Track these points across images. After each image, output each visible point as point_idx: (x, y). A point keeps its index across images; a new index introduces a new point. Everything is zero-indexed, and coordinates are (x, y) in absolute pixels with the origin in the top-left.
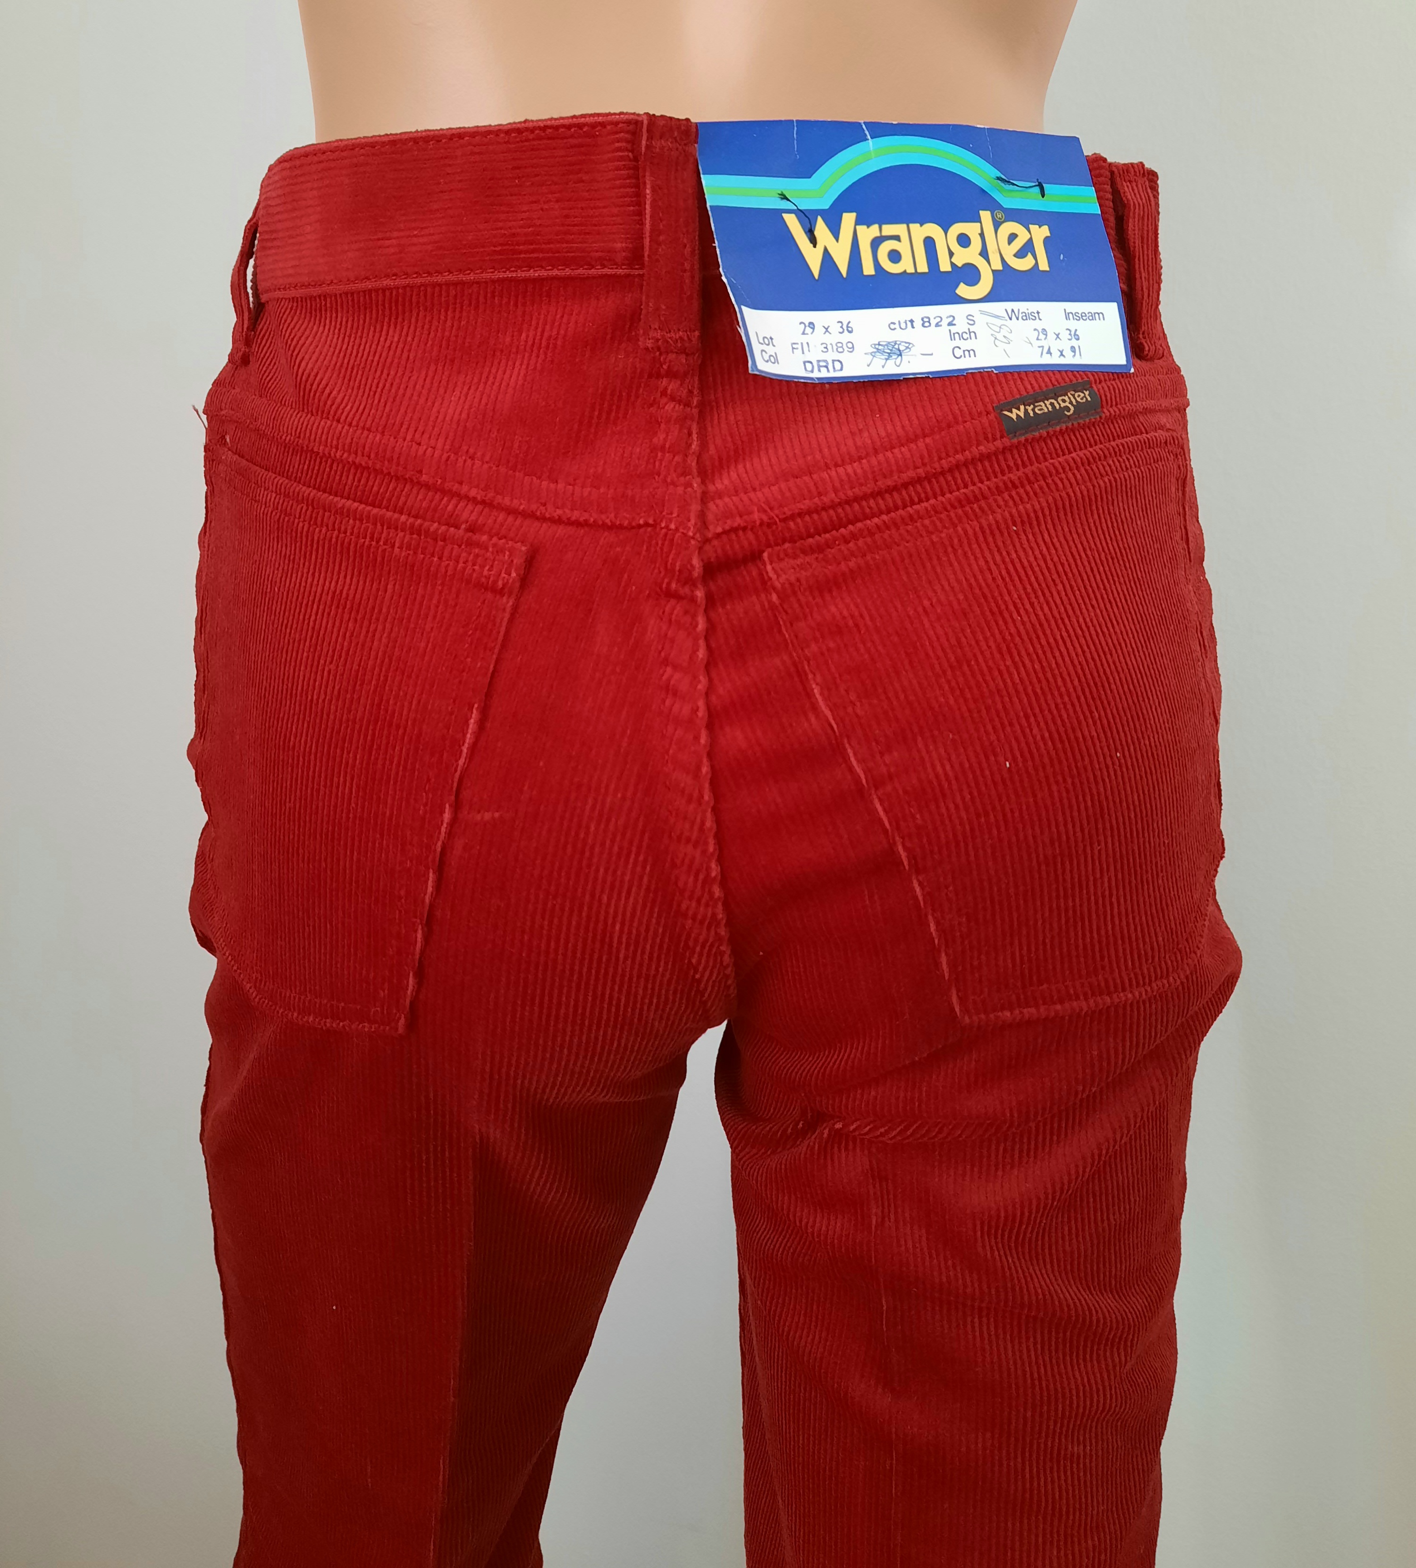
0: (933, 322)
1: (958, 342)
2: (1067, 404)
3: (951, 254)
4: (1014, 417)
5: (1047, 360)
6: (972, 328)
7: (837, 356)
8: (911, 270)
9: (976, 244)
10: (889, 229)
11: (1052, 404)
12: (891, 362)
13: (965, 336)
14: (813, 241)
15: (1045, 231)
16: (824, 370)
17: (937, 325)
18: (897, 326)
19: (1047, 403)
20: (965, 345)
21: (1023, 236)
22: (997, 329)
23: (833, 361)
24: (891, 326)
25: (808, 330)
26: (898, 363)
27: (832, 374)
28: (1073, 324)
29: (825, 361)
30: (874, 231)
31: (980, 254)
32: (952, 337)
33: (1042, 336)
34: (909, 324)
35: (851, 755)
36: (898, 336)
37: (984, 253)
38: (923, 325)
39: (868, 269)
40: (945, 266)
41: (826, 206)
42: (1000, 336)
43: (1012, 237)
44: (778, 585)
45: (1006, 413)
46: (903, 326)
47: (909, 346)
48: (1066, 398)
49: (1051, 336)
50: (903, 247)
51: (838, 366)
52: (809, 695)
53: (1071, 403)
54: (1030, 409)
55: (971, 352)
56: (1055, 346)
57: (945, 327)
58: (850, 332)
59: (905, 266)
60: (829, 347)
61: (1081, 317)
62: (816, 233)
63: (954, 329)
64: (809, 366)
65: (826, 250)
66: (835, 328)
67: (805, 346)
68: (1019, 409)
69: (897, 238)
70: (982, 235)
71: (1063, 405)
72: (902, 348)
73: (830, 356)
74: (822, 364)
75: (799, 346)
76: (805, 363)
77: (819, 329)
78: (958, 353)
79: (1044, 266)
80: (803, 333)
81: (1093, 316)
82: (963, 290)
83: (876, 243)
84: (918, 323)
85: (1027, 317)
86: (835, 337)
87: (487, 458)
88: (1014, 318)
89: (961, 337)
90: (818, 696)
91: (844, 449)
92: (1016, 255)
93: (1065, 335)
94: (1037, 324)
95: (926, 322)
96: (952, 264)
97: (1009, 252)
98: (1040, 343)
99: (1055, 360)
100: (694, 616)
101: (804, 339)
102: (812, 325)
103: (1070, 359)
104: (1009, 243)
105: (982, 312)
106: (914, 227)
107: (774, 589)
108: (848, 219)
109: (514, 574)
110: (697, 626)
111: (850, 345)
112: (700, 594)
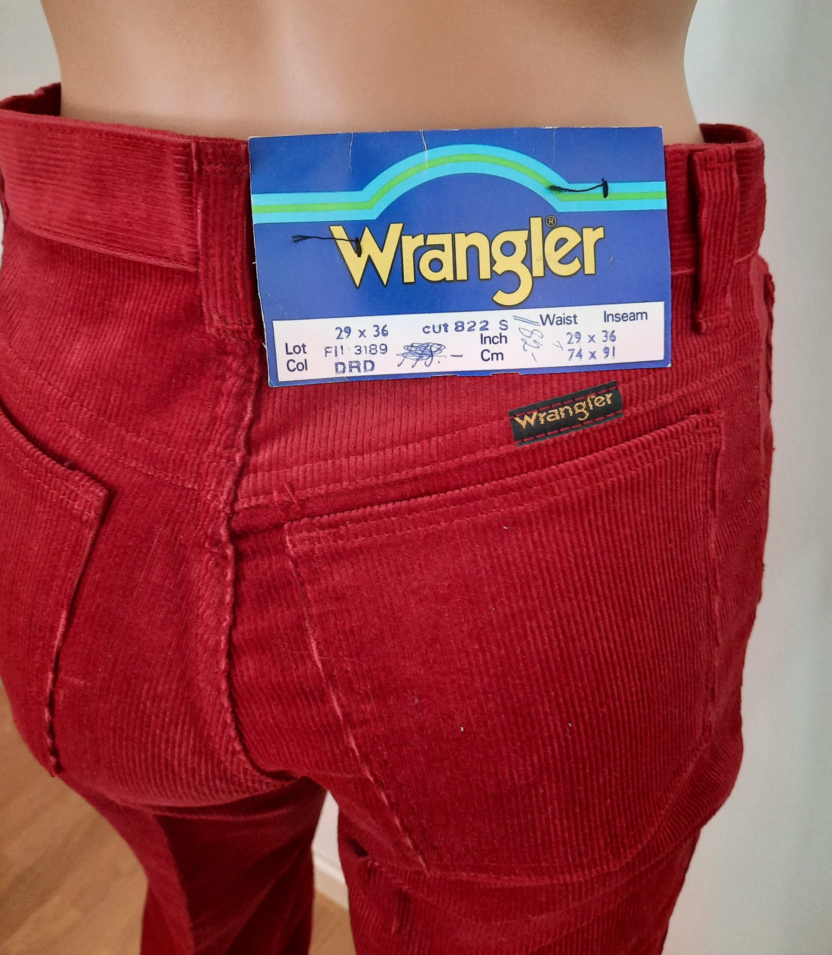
0: (466, 327)
1: (488, 346)
2: (583, 410)
3: (493, 262)
4: (523, 424)
5: (576, 362)
6: (504, 333)
7: (369, 357)
8: (450, 277)
9: (521, 251)
10: (433, 240)
11: (566, 411)
12: (421, 363)
13: (496, 340)
14: (359, 251)
15: (600, 233)
16: (355, 370)
17: (470, 329)
18: (431, 330)
19: (561, 409)
20: (493, 348)
21: (573, 239)
22: (529, 334)
23: (365, 362)
24: (425, 330)
25: (344, 334)
26: (428, 362)
27: (363, 373)
28: (611, 326)
29: (357, 362)
30: (419, 241)
31: (523, 262)
32: (483, 340)
33: (574, 340)
34: (443, 328)
35: (334, 700)
36: (432, 338)
37: (527, 261)
38: (456, 329)
39: (409, 277)
40: (485, 273)
41: (374, 216)
42: (530, 341)
43: (562, 242)
44: (292, 553)
45: (517, 419)
46: (437, 329)
47: (441, 347)
48: (584, 404)
49: (585, 338)
50: (446, 257)
51: (369, 366)
52: (307, 647)
53: (587, 409)
54: (542, 415)
55: (499, 355)
56: (586, 347)
57: (477, 332)
58: (384, 335)
59: (447, 273)
60: (363, 349)
61: (624, 317)
62: (362, 243)
63: (485, 334)
64: (341, 368)
65: (369, 258)
66: (371, 332)
67: (339, 350)
68: (530, 416)
69: (441, 248)
70: (528, 242)
71: (578, 411)
72: (434, 349)
73: (361, 358)
74: (353, 365)
75: (333, 350)
76: (336, 365)
77: (355, 333)
78: (487, 355)
79: (590, 269)
80: (338, 338)
81: (634, 317)
82: (500, 297)
83: (418, 254)
84: (451, 327)
85: (561, 321)
86: (370, 339)
87: (90, 408)
88: (548, 322)
89: (492, 341)
90: (314, 649)
91: (367, 438)
92: (560, 261)
93: (600, 337)
94: (573, 328)
95: (459, 327)
96: (492, 271)
97: (553, 257)
98: (571, 347)
99: (586, 361)
100: (224, 568)
101: (339, 343)
102: (348, 330)
103: (601, 360)
104: (556, 249)
105: (516, 318)
106: (459, 237)
107: (290, 556)
108: (395, 229)
109: (93, 514)
110: (226, 576)
111: (383, 347)
112: (229, 552)
